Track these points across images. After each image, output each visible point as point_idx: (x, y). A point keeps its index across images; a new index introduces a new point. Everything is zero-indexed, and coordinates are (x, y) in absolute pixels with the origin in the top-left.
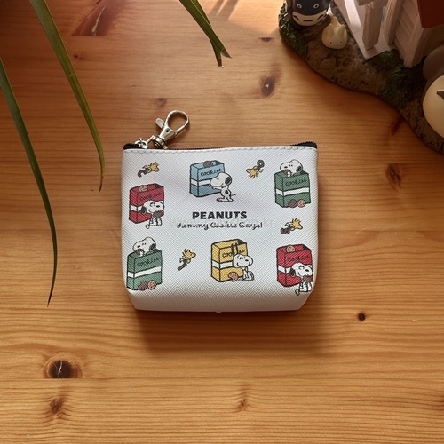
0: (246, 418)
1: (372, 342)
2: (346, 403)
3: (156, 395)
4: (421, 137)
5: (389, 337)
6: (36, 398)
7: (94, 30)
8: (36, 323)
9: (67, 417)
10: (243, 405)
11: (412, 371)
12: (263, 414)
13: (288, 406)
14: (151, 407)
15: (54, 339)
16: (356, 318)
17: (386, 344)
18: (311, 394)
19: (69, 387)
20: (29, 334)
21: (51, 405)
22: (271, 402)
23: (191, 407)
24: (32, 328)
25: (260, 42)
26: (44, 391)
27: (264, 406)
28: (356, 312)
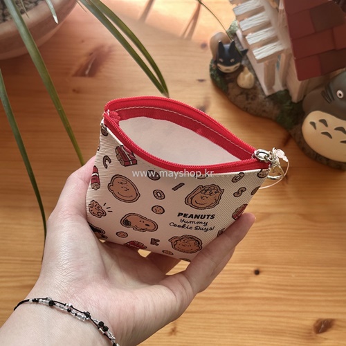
0: (175, 340)
2: (244, 332)
4: (303, 149)
7: (87, 72)
10: (173, 331)
11: (289, 311)
12: (186, 338)
16: (253, 273)
17: (272, 292)
18: (220, 325)
22: (192, 329)
25: (197, 82)
27: (188, 332)
28: (253, 269)
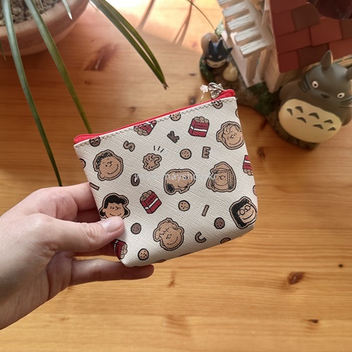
0: (174, 291)
1: (246, 249)
2: (230, 284)
4: (277, 132)
7: (97, 67)
10: (172, 284)
13: (197, 285)
17: (254, 250)
18: (210, 278)
25: (189, 76)
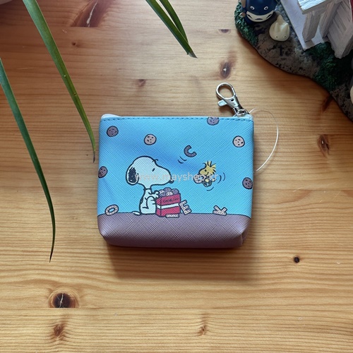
0: (206, 341)
1: (304, 281)
2: (284, 329)
3: (136, 322)
4: (346, 114)
5: (318, 276)
6: (42, 324)
7: (88, 22)
8: (42, 263)
9: (67, 339)
10: (203, 330)
11: (335, 304)
12: (219, 338)
13: (238, 332)
14: (132, 331)
15: (57, 276)
16: (292, 261)
17: (315, 282)
18: (257, 322)
19: (68, 315)
20: (37, 272)
21: (54, 329)
22: (225, 328)
23: (163, 331)
24: (40, 267)
25: (220, 33)
26: (49, 318)
27: (220, 331)
28: (292, 256)
